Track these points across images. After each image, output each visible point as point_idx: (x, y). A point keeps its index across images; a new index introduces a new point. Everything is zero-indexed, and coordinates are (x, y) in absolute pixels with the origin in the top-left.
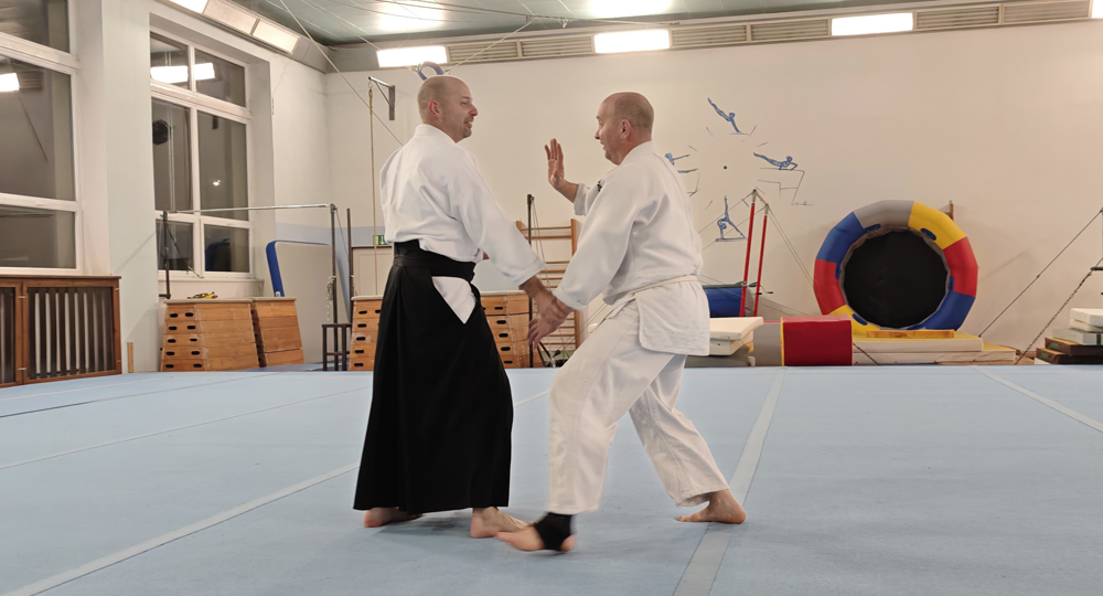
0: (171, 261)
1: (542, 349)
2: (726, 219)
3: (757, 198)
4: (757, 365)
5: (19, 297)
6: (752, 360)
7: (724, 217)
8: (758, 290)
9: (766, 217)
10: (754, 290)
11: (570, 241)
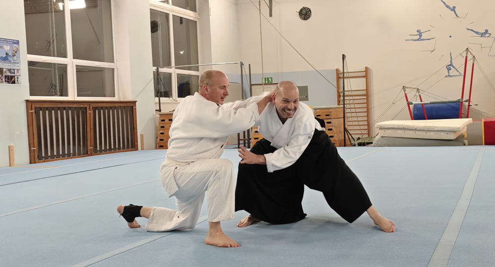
0: (161, 92)
1: (350, 137)
2: (451, 65)
3: (469, 53)
4: (469, 145)
5: (88, 112)
6: (466, 142)
7: (450, 64)
8: (469, 103)
9: (473, 63)
10: (467, 104)
11: (365, 79)
